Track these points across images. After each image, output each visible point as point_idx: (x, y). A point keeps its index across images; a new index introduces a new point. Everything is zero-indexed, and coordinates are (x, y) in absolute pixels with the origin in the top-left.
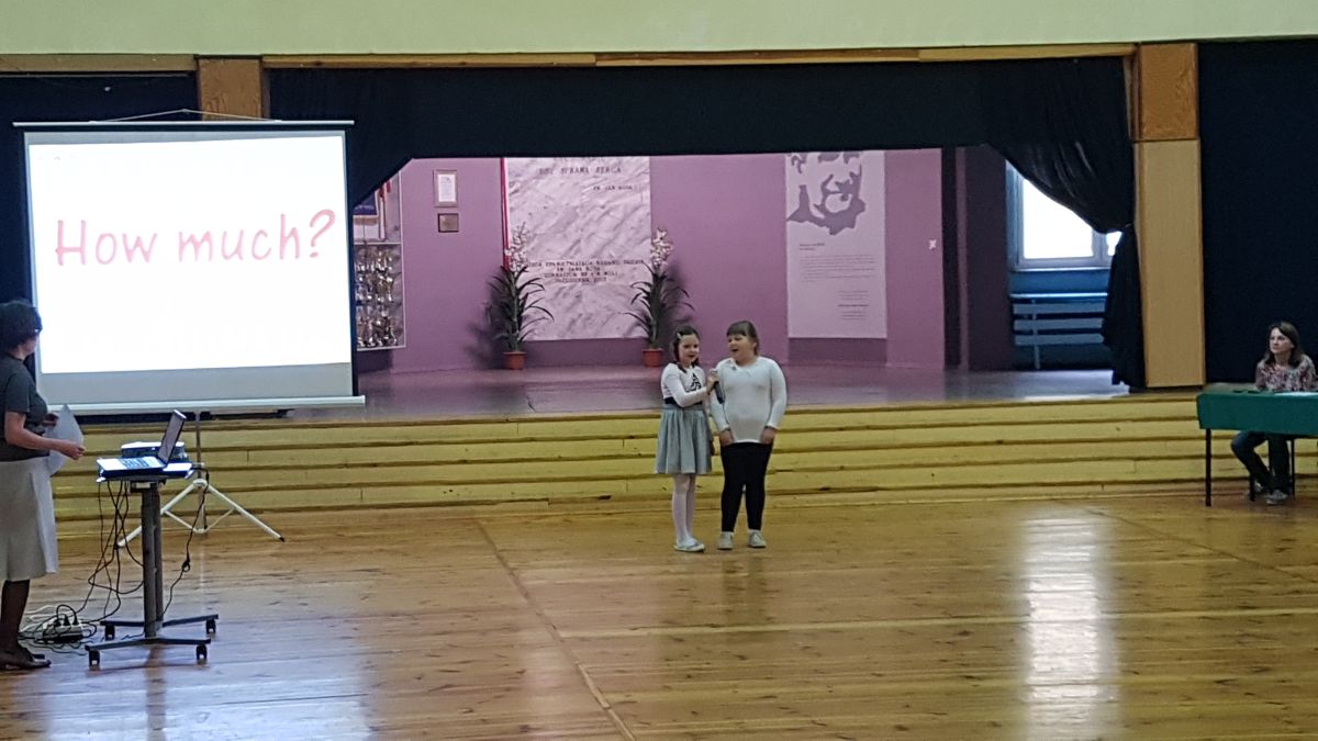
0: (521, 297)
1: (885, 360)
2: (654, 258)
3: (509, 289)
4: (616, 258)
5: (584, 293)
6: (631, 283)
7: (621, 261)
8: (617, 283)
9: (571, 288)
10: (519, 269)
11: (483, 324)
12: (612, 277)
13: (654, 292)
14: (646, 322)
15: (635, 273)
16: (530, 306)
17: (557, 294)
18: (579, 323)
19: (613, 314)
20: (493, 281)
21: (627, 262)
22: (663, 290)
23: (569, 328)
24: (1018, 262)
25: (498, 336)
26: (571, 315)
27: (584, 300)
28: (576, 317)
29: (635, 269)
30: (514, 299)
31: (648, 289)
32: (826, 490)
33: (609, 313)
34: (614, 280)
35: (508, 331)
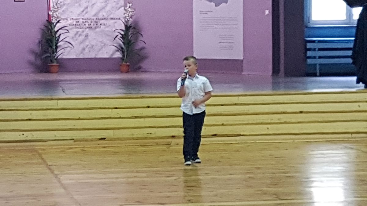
0: (57, 36)
1: (242, 71)
2: (125, 17)
3: (51, 32)
4: (106, 16)
5: (89, 34)
6: (114, 29)
7: (109, 18)
8: (107, 29)
9: (83, 32)
10: (56, 21)
11: (38, 49)
12: (104, 26)
13: (125, 35)
14: (121, 50)
15: (116, 24)
16: (62, 41)
17: (76, 34)
18: (87, 50)
19: (105, 45)
20: (43, 27)
21: (112, 19)
22: (130, 33)
23: (82, 53)
24: (309, 22)
25: (45, 56)
26: (82, 46)
27: (89, 38)
28: (85, 46)
29: (116, 22)
30: (53, 36)
31: (122, 33)
33: (102, 45)
34: (105, 28)
35: (50, 53)
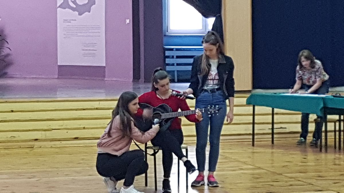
1: (105, 77)
24: (167, 31)
32: (76, 138)
